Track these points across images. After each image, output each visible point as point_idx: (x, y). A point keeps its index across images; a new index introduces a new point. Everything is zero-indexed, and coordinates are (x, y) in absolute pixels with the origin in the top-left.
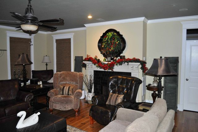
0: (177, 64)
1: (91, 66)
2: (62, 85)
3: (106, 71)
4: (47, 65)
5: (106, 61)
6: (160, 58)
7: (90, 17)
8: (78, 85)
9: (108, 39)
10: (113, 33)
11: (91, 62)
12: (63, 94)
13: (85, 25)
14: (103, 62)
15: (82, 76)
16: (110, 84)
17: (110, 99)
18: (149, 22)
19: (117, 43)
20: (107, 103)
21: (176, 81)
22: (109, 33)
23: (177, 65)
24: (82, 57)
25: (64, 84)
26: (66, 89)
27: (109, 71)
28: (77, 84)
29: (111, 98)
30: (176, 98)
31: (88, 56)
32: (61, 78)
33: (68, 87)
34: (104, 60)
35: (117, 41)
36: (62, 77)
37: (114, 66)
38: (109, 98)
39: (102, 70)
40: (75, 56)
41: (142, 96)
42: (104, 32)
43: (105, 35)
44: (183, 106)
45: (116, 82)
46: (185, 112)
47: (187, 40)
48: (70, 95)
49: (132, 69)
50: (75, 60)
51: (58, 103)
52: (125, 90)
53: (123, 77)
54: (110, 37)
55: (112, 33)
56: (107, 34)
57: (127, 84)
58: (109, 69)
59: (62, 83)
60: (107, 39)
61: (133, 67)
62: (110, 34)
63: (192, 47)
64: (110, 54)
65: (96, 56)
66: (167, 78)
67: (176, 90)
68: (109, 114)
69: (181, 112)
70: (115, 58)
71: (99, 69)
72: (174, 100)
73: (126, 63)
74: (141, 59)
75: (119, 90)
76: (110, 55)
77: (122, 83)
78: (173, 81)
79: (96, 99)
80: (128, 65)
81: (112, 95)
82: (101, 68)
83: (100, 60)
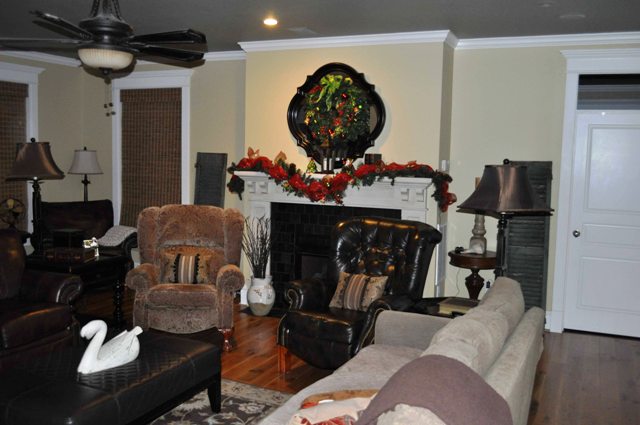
0: (546, 184)
1: (262, 187)
2: (170, 249)
3: (319, 203)
4: (86, 182)
5: (317, 172)
6: (502, 163)
7: (271, 22)
8: (225, 250)
9: (324, 97)
10: (344, 79)
11: (263, 174)
12: (177, 281)
13: (243, 45)
14: (307, 175)
15: (239, 222)
16: (339, 244)
17: (344, 291)
18: (462, 45)
19: (356, 110)
20: (333, 304)
21: (543, 239)
22: (329, 76)
23: (545, 189)
24: (224, 157)
25: (175, 246)
26: (187, 263)
27: (328, 204)
28: (222, 245)
29: (345, 287)
30: (540, 292)
31: (251, 152)
32: (166, 226)
33: (191, 259)
34: (309, 168)
35: (357, 106)
36: (169, 223)
37: (345, 187)
38: (340, 287)
39: (305, 200)
40: (199, 154)
41: (435, 287)
42: (311, 74)
43: (313, 81)
44: (563, 319)
45: (360, 239)
46: (569, 335)
47: (578, 108)
48: (202, 282)
49: (405, 197)
50: (197, 166)
51: (164, 309)
52: (388, 263)
53: (381, 223)
54: (332, 91)
55: (340, 77)
56: (323, 81)
57: (396, 242)
58: (328, 199)
59: (171, 243)
60: (320, 97)
61: (407, 193)
62: (332, 81)
63: (595, 131)
64: (332, 147)
65: (282, 154)
66: (514, 230)
67: (542, 265)
68: (347, 334)
69: (555, 334)
70: (348, 163)
71: (293, 199)
72: (537, 298)
73: (386, 179)
74: (435, 168)
75: (371, 262)
76: (331, 152)
77: (376, 242)
78: (533, 238)
79: (298, 293)
80: (392, 183)
81: (349, 278)
82: (300, 195)
83: (297, 168)
